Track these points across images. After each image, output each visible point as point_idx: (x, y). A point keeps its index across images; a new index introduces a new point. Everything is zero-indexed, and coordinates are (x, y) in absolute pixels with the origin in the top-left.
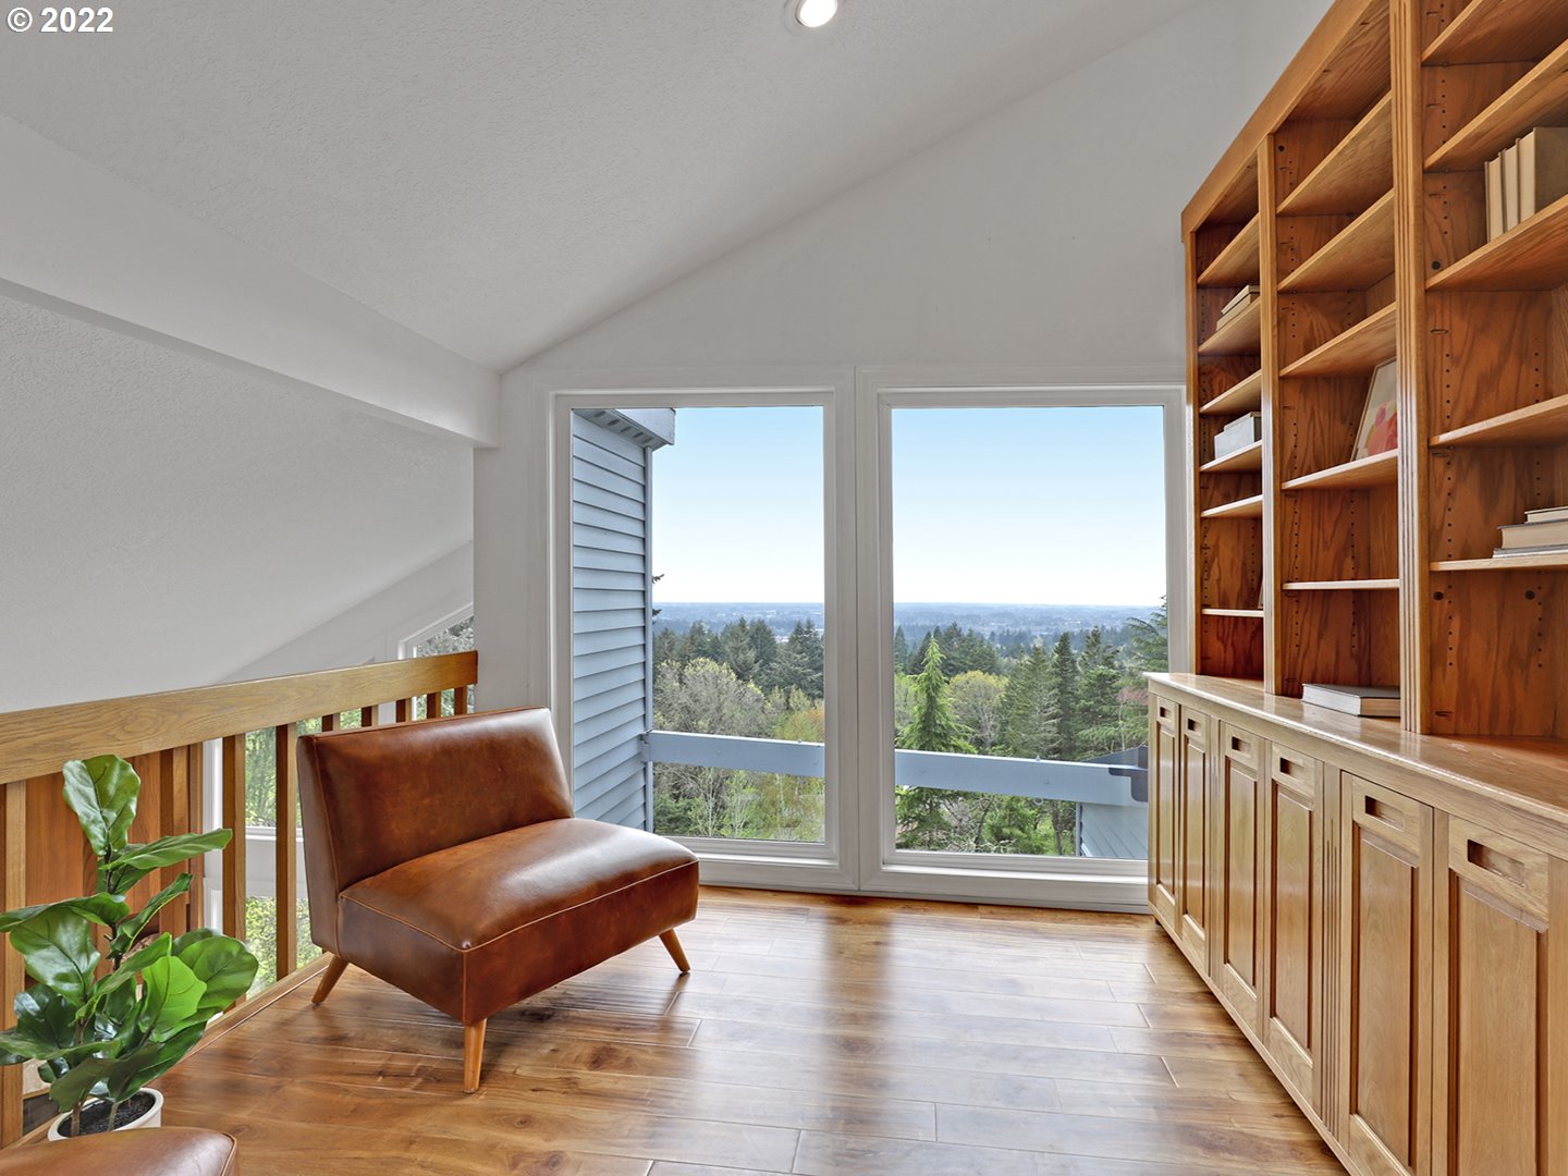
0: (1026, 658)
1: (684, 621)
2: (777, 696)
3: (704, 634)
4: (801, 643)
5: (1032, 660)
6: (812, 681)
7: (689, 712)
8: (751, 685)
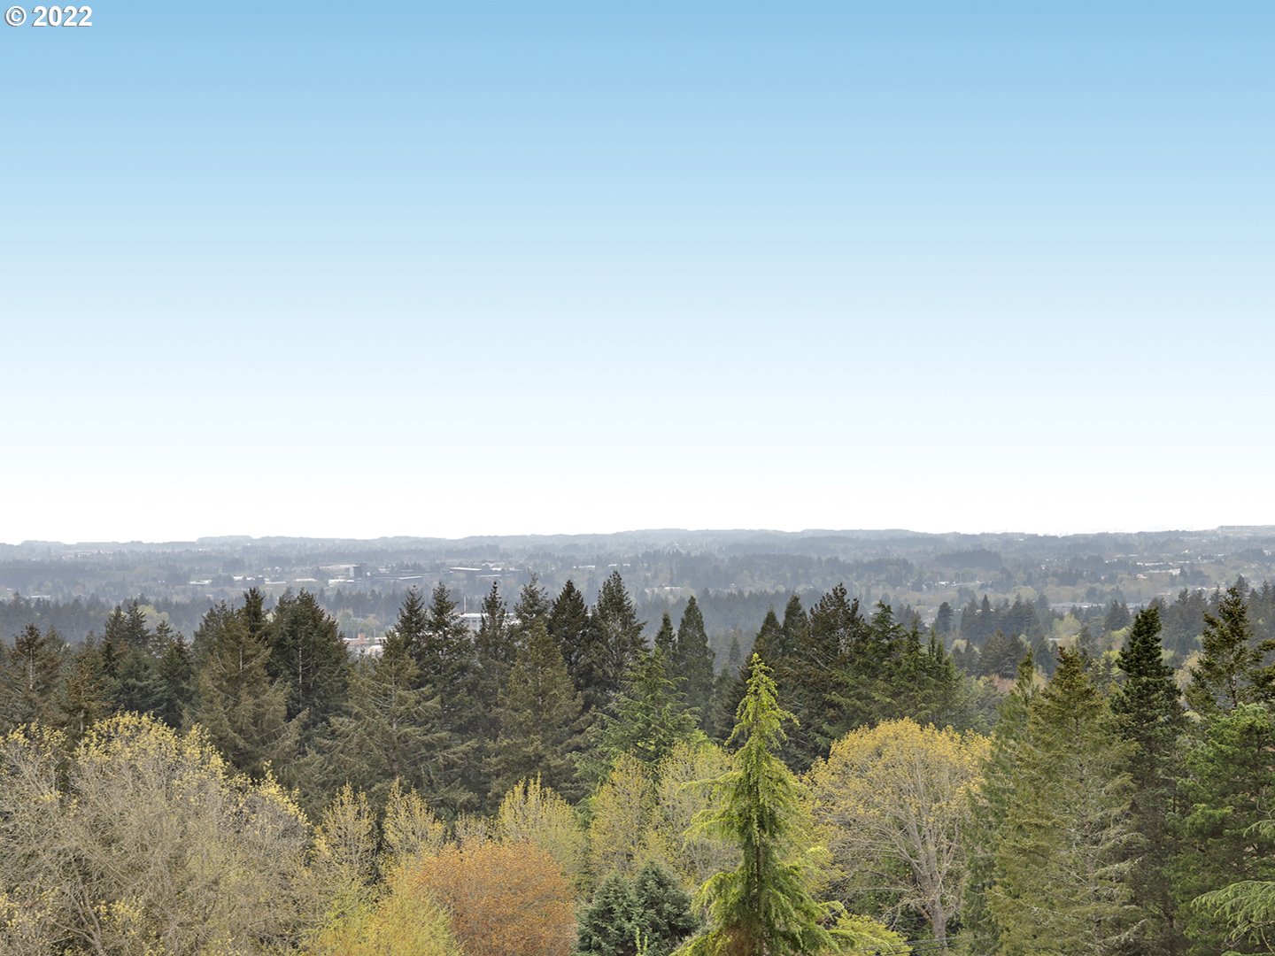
0: (1039, 680)
1: (94, 603)
2: (349, 815)
3: (145, 639)
4: (419, 657)
5: (1058, 692)
6: (450, 765)
7: (86, 875)
8: (271, 790)
